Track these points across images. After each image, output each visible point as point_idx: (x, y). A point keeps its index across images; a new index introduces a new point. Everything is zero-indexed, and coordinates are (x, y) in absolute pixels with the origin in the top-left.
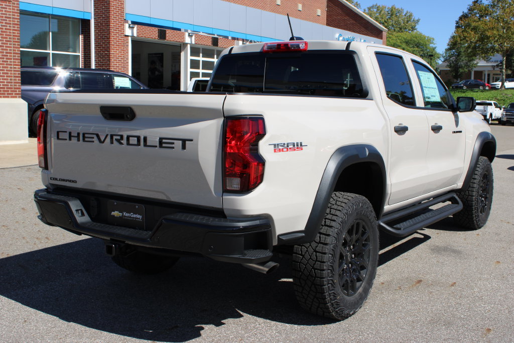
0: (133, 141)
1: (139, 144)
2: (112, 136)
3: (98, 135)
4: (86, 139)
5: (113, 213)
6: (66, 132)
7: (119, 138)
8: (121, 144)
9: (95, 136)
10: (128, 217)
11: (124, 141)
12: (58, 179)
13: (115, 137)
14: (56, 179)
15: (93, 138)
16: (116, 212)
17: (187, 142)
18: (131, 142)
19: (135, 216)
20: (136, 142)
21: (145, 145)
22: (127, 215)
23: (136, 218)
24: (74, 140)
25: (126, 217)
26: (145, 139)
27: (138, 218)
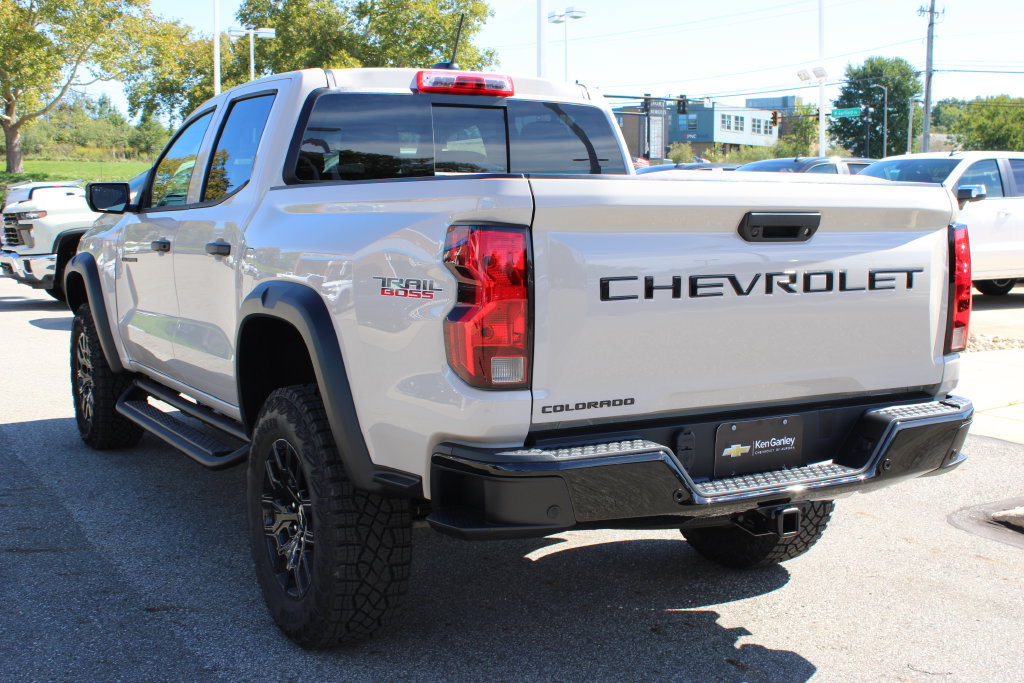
0: (818, 282)
1: (829, 287)
2: (769, 278)
3: (733, 280)
4: (700, 291)
5: (727, 452)
6: (635, 278)
7: (786, 280)
8: (790, 290)
9: (726, 281)
10: (765, 449)
11: (799, 285)
12: (572, 406)
13: (776, 279)
14: (565, 408)
15: (721, 285)
16: (733, 446)
17: (915, 274)
18: (813, 286)
19: (779, 442)
20: (824, 285)
21: (843, 287)
22: (764, 444)
23: (782, 446)
24: (662, 296)
25: (761, 449)
26: (843, 276)
27: (787, 445)
